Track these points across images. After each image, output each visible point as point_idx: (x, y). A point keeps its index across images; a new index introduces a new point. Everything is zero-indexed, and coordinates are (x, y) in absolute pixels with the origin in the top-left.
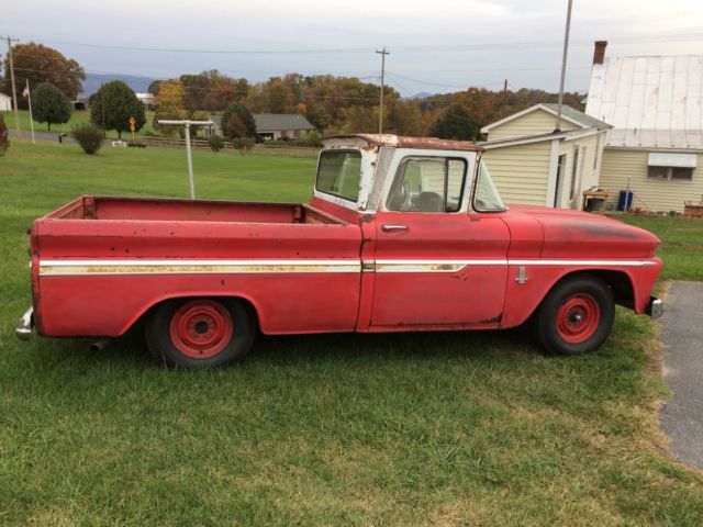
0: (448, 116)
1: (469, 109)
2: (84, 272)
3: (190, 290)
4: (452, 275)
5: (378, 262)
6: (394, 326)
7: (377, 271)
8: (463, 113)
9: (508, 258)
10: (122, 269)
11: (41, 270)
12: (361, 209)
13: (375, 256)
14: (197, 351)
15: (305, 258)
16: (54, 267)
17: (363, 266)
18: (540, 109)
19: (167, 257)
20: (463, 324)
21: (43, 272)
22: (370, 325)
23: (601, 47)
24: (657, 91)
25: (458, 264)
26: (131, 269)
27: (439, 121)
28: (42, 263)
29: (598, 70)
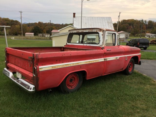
0: (35, 28)
1: (39, 27)
2: (51, 68)
3: (74, 70)
4: (118, 60)
5: (107, 58)
6: (108, 73)
7: (107, 60)
8: (38, 27)
9: (124, 55)
10: (60, 66)
11: (40, 69)
12: (101, 46)
13: (106, 57)
14: (71, 87)
15: (95, 58)
16: (43, 68)
17: (104, 59)
18: (70, 26)
19: (69, 62)
20: (118, 71)
21: (40, 70)
22: (105, 73)
23: (74, 14)
24: (86, 23)
25: (118, 57)
26: (62, 66)
27: (33, 29)
28: (40, 67)
29: (74, 19)
